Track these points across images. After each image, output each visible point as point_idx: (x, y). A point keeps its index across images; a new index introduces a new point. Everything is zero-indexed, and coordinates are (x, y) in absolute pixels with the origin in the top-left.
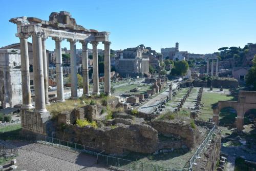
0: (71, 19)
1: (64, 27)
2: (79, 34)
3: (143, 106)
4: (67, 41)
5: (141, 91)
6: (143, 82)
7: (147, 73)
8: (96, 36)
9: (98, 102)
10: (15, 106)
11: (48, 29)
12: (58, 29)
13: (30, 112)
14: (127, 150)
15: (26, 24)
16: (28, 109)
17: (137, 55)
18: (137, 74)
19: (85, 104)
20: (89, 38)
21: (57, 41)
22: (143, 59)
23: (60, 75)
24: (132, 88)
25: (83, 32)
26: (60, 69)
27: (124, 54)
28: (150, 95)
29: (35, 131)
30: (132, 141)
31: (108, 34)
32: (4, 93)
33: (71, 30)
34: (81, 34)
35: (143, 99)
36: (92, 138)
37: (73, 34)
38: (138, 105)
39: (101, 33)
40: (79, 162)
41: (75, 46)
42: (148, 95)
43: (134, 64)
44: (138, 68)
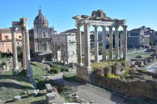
0: (103, 14)
1: (100, 19)
2: (108, 22)
3: (147, 68)
4: (101, 27)
5: (144, 57)
6: (145, 51)
7: (148, 45)
8: (118, 23)
9: (119, 64)
10: (70, 64)
11: (91, 21)
12: (96, 20)
13: (82, 67)
14: (144, 97)
15: (80, 19)
16: (80, 66)
17: (140, 33)
18: (140, 46)
19: (111, 65)
20: (113, 24)
21: (96, 27)
22: (145, 36)
23: (97, 47)
24: (137, 55)
25: (110, 21)
26: (97, 43)
27: (131, 33)
28: (151, 60)
29: (84, 78)
30: (147, 91)
31: (125, 21)
32: (64, 56)
33: (103, 20)
34: (109, 22)
35: (147, 63)
36: (118, 86)
37: (104, 23)
38: (143, 66)
39: (121, 20)
40: (112, 99)
41: (105, 29)
42: (150, 61)
43: (138, 40)
44: (141, 42)
